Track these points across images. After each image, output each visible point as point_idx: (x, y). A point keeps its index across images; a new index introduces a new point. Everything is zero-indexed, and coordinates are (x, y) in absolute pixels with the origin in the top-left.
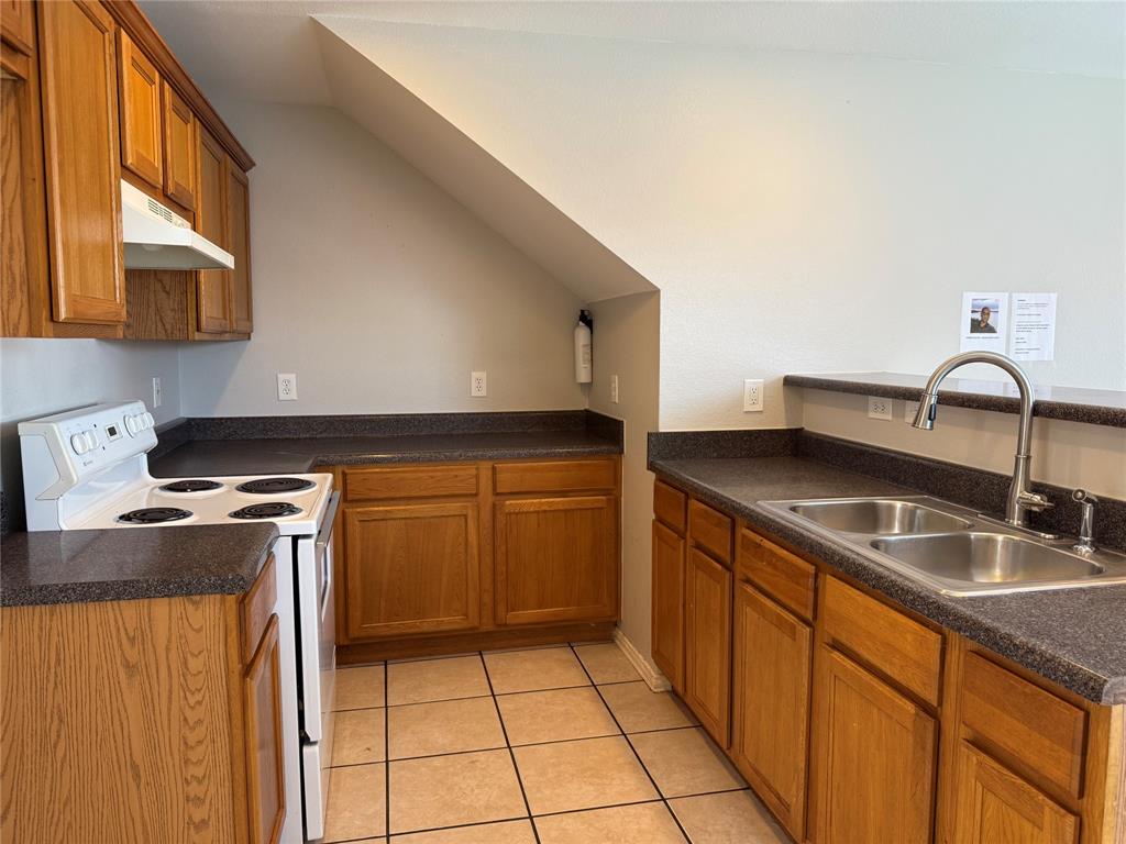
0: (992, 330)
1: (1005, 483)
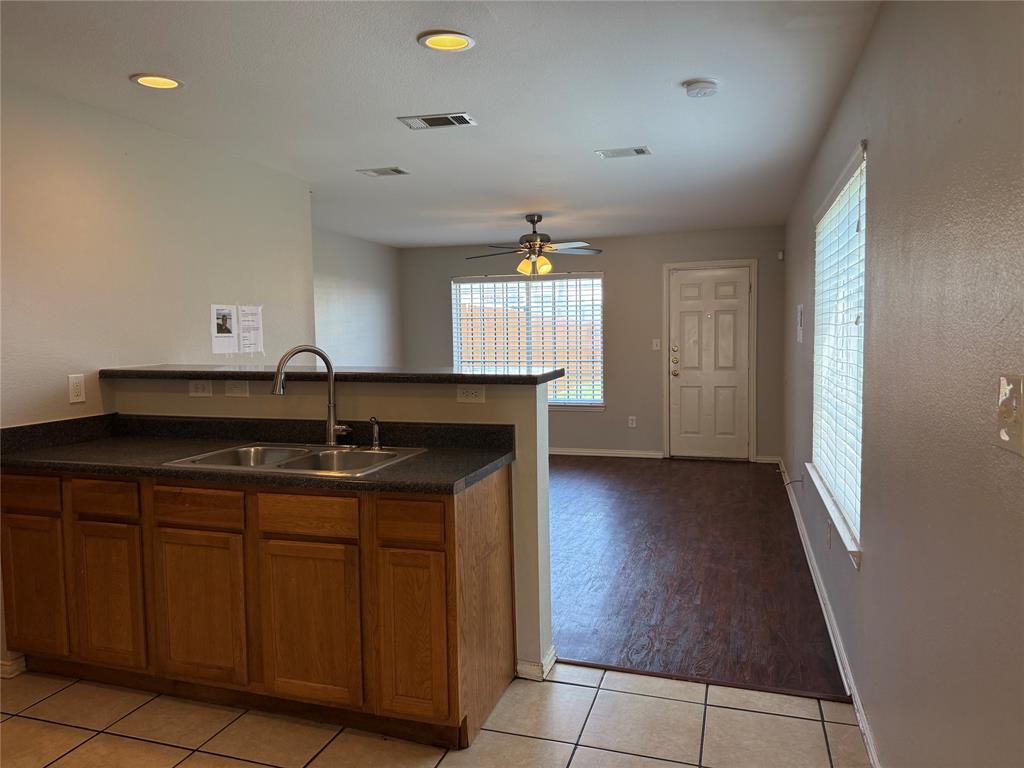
0: (229, 331)
1: (322, 425)
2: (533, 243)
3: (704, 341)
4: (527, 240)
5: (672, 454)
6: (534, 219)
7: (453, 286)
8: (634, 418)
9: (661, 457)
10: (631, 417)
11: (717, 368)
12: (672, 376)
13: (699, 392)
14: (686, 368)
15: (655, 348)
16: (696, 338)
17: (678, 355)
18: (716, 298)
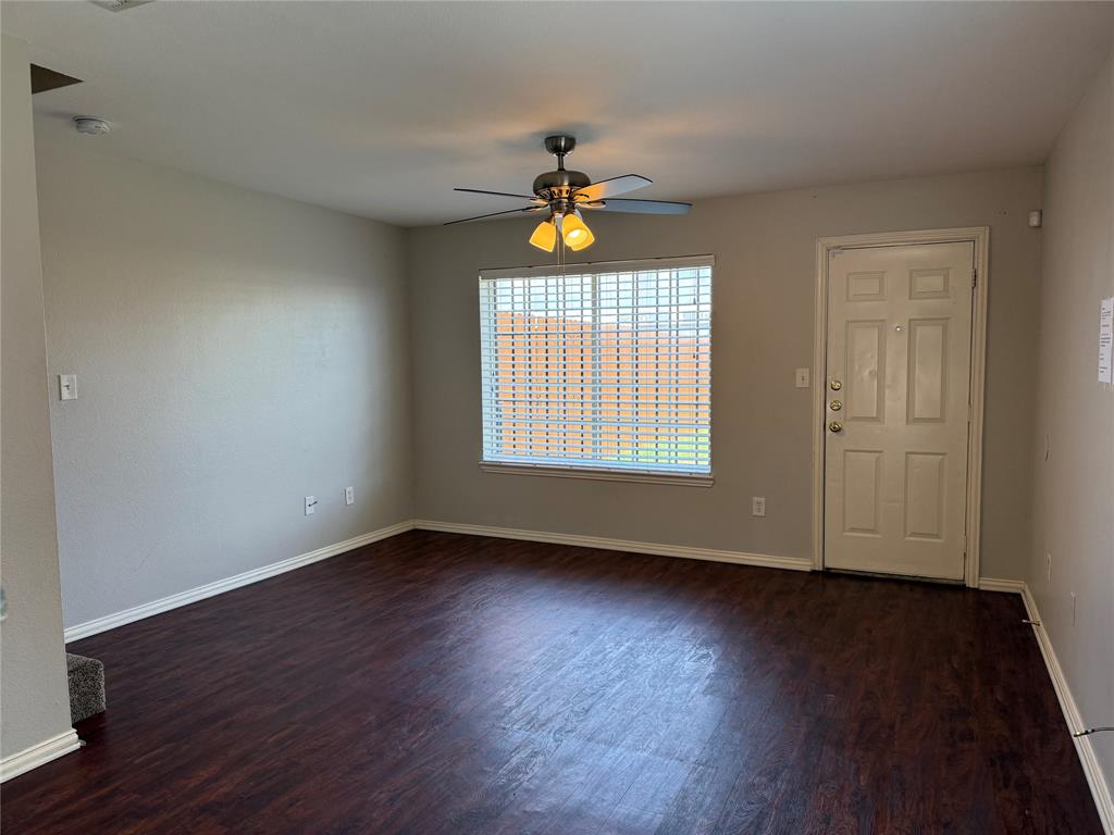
2: (557, 191)
3: (888, 371)
4: (544, 185)
5: (828, 565)
6: (559, 144)
7: (483, 284)
8: (763, 500)
9: (808, 569)
10: (756, 499)
11: (911, 419)
12: (829, 432)
13: (877, 460)
14: (855, 419)
15: (799, 384)
16: (874, 367)
17: (839, 396)
18: (910, 298)
